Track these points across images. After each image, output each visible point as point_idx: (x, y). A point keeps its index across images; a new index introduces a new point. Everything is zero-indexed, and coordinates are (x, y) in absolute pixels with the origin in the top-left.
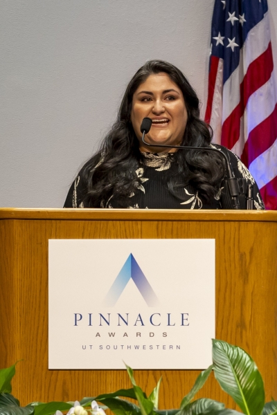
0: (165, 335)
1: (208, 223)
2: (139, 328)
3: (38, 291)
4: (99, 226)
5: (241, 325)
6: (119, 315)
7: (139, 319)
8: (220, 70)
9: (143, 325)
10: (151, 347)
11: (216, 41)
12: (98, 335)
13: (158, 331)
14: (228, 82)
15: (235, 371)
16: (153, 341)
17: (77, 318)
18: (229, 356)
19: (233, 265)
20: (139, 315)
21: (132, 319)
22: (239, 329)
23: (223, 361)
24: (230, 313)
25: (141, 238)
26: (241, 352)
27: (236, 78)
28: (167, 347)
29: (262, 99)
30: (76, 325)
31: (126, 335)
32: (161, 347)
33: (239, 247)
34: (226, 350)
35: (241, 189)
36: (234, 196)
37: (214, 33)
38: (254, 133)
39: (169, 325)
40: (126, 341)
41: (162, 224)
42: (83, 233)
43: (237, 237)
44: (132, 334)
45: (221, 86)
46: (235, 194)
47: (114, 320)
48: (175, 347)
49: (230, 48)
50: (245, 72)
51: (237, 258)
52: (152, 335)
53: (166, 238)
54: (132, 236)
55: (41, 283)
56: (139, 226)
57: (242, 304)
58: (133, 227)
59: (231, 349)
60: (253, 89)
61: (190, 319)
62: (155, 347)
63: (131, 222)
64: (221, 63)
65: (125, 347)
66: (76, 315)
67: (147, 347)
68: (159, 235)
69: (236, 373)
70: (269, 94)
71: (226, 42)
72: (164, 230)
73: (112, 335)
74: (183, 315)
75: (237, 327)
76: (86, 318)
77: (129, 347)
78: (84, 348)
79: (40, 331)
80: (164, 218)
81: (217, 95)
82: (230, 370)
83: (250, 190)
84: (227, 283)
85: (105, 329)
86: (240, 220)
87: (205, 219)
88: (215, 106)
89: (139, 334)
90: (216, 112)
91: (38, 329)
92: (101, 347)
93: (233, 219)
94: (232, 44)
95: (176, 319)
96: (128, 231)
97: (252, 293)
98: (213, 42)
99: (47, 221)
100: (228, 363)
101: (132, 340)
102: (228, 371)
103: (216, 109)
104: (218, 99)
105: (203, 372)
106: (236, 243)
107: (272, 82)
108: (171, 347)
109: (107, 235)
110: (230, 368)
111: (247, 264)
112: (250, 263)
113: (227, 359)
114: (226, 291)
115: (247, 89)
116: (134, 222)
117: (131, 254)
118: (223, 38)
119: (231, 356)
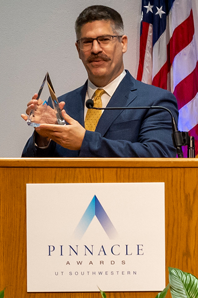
0: (123, 262)
1: (158, 169)
2: (102, 257)
3: (18, 227)
4: (68, 172)
5: (187, 254)
6: (86, 246)
7: (102, 250)
8: (150, 34)
9: (105, 254)
10: (112, 273)
11: (146, 9)
12: (68, 263)
13: (118, 260)
14: (157, 44)
15: (189, 294)
16: (114, 268)
17: (51, 249)
18: (183, 282)
19: (179, 204)
20: (102, 246)
21: (96, 250)
22: (185, 257)
23: (178, 286)
24: (177, 244)
25: (103, 182)
26: (193, 278)
27: (164, 40)
28: (126, 273)
29: (186, 58)
30: (50, 255)
31: (91, 263)
32: (120, 273)
33: (184, 190)
34: (181, 277)
35: (184, 140)
36: (179, 146)
37: (145, 2)
38: (180, 87)
39: (127, 254)
40: (91, 268)
41: (120, 171)
42: (55, 179)
43: (182, 180)
44: (96, 262)
45: (151, 47)
46: (179, 145)
47: (81, 250)
48: (132, 273)
49: (158, 15)
50: (171, 36)
51: (183, 198)
52: (113, 263)
53: (124, 182)
54: (96, 181)
55: (20, 220)
56: (101, 172)
57: (187, 236)
58: (96, 173)
59: (184, 276)
60: (178, 50)
61: (144, 250)
62: (115, 273)
63: (94, 169)
64: (150, 28)
65: (91, 273)
66: (49, 246)
67: (109, 273)
68: (118, 180)
69: (189, 296)
70: (191, 53)
71: (155, 10)
72: (122, 175)
73: (79, 263)
74: (138, 246)
75: (184, 255)
76: (58, 249)
77: (94, 273)
78: (57, 274)
79: (20, 260)
80: (122, 166)
81: (147, 55)
82: (185, 293)
83: (191, 141)
84: (174, 220)
85: (74, 258)
86: (184, 167)
87: (156, 166)
88: (146, 64)
89: (102, 262)
90: (147, 69)
91: (18, 259)
92: (71, 274)
93: (179, 166)
94: (160, 12)
95: (133, 249)
96: (92, 176)
97: (196, 227)
98: (144, 10)
99: (25, 169)
100: (182, 287)
101: (96, 267)
102: (182, 294)
103: (147, 67)
104: (149, 58)
105: (159, 294)
106: (182, 186)
107: (194, 44)
108: (129, 273)
109: (75, 180)
110: (184, 291)
111: (191, 203)
112: (193, 203)
113: (182, 284)
114: (174, 226)
115: (173, 49)
116: (97, 169)
117: (95, 196)
118: (152, 6)
119: (184, 281)
